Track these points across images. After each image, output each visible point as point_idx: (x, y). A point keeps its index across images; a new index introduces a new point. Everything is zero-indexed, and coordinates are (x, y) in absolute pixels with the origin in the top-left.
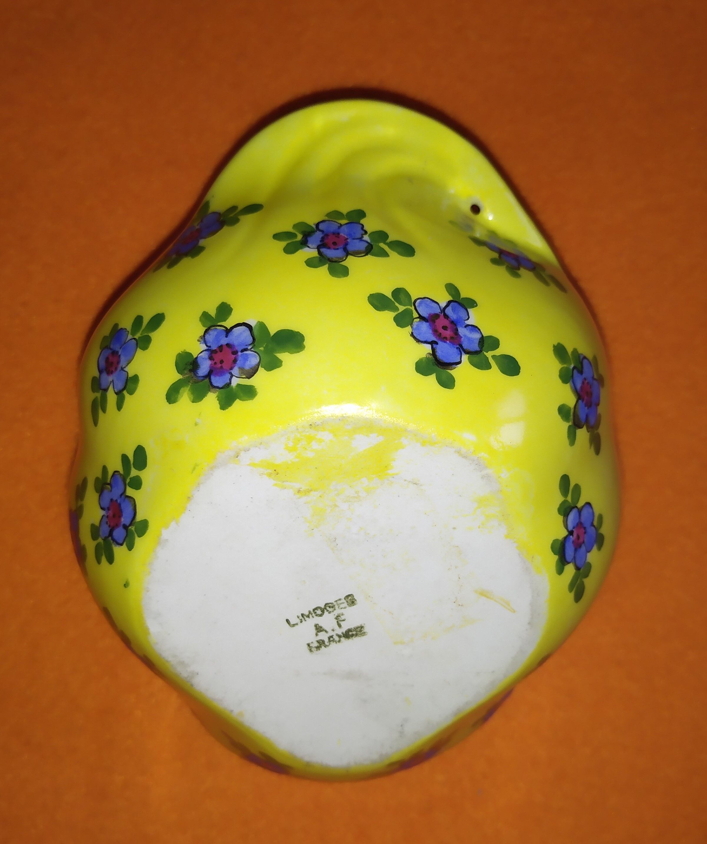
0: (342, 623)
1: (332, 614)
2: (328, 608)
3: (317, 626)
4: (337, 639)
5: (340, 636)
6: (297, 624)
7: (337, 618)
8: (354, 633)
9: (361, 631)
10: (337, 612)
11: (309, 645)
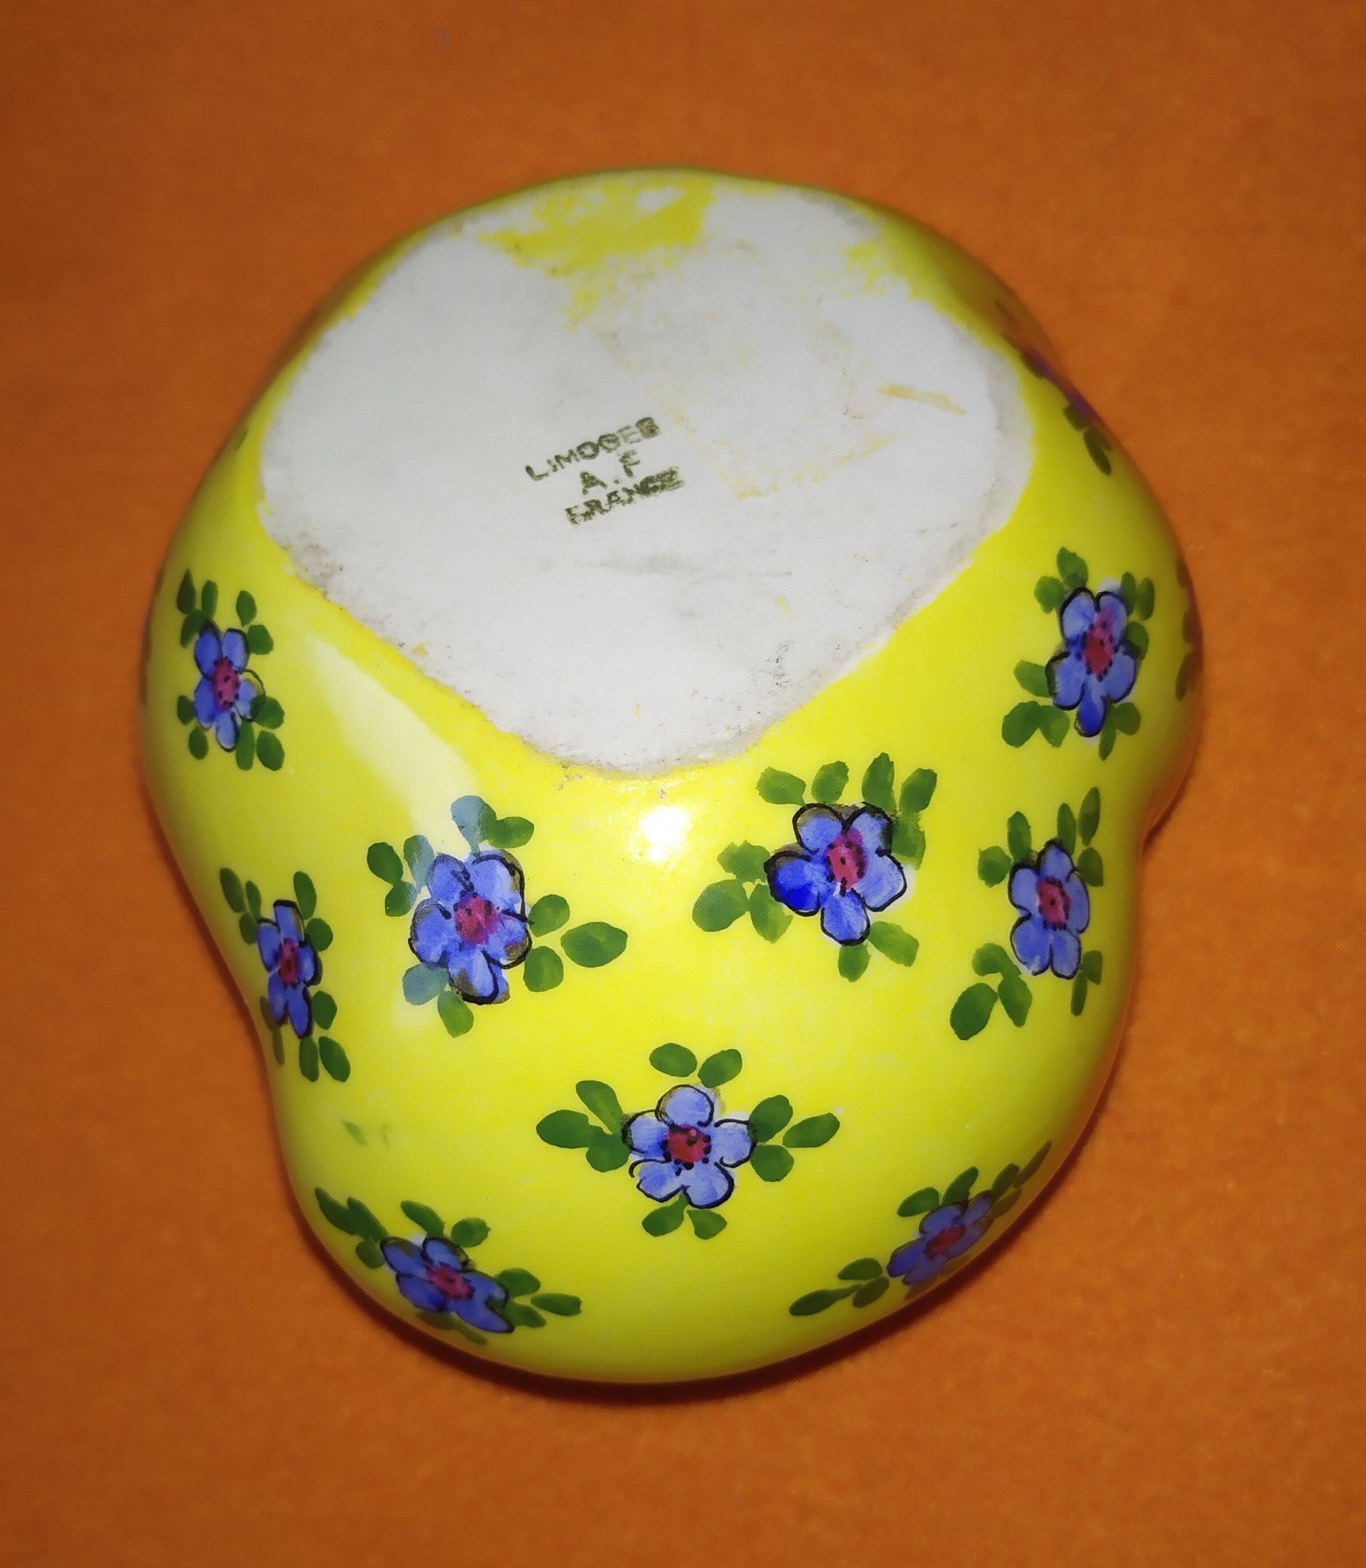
0: (633, 468)
1: (614, 453)
2: (605, 444)
3: (586, 476)
4: (624, 496)
5: (630, 492)
6: (547, 475)
7: (624, 459)
8: (659, 484)
9: (671, 480)
10: (624, 448)
11: (569, 511)
